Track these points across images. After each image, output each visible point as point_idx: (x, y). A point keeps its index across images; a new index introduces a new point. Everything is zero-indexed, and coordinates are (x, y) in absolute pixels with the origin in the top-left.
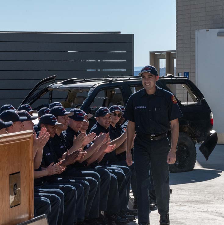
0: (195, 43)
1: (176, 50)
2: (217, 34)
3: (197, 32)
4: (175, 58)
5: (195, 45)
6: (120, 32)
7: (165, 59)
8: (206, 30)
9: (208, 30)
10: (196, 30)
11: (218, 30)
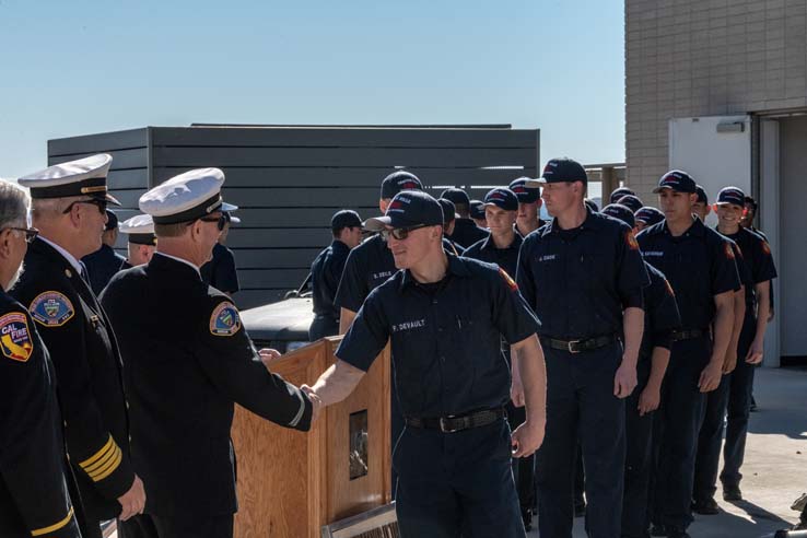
0: (667, 146)
1: (624, 162)
2: (715, 129)
3: (672, 125)
4: (623, 179)
5: (667, 151)
6: (510, 126)
7: (600, 183)
8: (691, 119)
9: (697, 120)
10: (669, 119)
11: (717, 120)
